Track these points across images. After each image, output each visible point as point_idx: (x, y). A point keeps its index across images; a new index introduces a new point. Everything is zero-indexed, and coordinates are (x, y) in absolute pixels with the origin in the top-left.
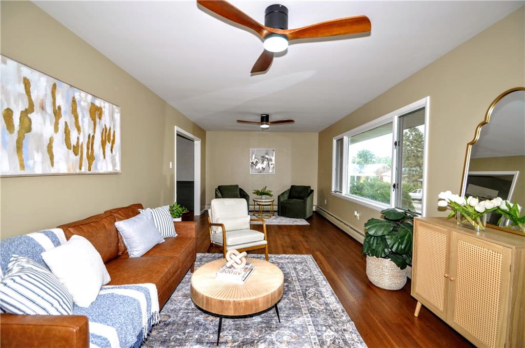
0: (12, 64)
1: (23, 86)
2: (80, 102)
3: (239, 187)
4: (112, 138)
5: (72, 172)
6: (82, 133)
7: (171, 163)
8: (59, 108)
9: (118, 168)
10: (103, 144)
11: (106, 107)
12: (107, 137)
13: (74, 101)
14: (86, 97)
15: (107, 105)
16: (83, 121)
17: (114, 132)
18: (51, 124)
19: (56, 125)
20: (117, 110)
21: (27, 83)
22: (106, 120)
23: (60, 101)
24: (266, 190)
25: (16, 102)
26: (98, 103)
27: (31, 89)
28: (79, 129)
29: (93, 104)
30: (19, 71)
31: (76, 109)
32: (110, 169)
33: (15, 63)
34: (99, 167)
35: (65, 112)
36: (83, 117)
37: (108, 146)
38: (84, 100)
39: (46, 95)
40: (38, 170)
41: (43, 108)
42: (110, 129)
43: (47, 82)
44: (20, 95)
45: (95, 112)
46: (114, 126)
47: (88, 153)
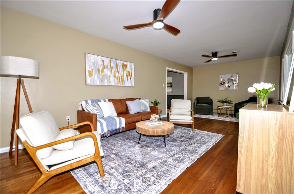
0: (99, 57)
1: (102, 62)
2: (119, 64)
3: (210, 98)
4: (131, 74)
5: (116, 85)
6: (119, 74)
7: (163, 84)
8: (112, 66)
9: (133, 85)
10: (127, 76)
11: (128, 64)
12: (129, 75)
13: (117, 64)
14: (121, 62)
15: (129, 63)
16: (120, 70)
17: (132, 72)
18: (110, 71)
19: (111, 72)
20: (133, 65)
21: (103, 61)
22: (128, 68)
23: (112, 65)
24: (228, 100)
25: (101, 67)
26: (125, 63)
27: (104, 62)
28: (118, 73)
29: (123, 64)
30: (101, 58)
31: (117, 66)
32: (130, 85)
33: (100, 57)
34: (125, 84)
35: (114, 68)
36: (120, 68)
37: (129, 77)
38: (120, 63)
39: (108, 64)
40: (106, 84)
41: (107, 67)
42: (130, 71)
43: (109, 60)
44: (102, 64)
45: (124, 66)
46: (132, 70)
47: (121, 80)
